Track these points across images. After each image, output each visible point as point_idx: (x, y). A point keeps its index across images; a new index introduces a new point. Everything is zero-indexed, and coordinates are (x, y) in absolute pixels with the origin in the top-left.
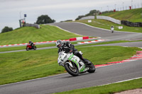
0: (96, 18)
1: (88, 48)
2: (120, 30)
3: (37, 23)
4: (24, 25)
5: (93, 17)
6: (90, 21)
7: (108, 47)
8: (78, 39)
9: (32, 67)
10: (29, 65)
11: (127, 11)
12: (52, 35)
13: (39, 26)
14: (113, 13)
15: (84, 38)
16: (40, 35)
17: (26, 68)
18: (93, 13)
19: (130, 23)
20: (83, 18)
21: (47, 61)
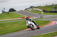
0: (33, 9)
3: (9, 11)
4: (4, 12)
5: (31, 9)
6: (30, 11)
9: (7, 29)
10: (6, 28)
11: (45, 6)
12: (15, 16)
13: (10, 13)
16: (10, 16)
17: (5, 29)
19: (46, 11)
20: (27, 9)
21: (13, 26)
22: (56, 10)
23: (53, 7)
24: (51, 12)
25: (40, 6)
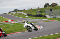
0: (17, 13)
1: (13, 25)
2: (27, 18)
6: (14, 14)
7: (21, 25)
8: (9, 21)
11: (30, 10)
14: (24, 11)
15: (11, 21)
18: (15, 10)
19: (31, 15)
20: (11, 13)
22: (41, 14)
23: (38, 11)
24: (36, 16)
25: (25, 10)
